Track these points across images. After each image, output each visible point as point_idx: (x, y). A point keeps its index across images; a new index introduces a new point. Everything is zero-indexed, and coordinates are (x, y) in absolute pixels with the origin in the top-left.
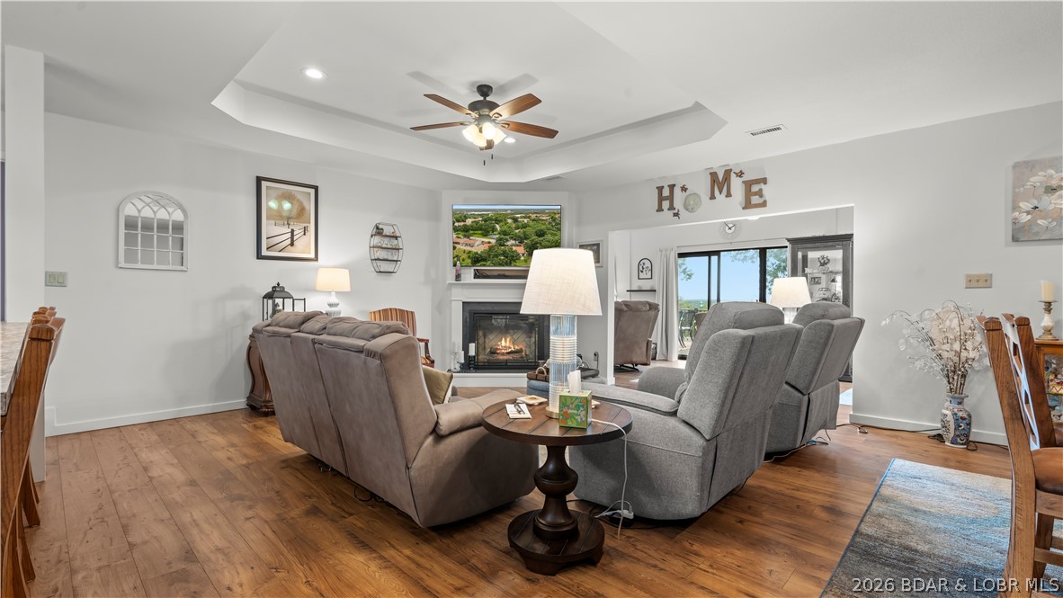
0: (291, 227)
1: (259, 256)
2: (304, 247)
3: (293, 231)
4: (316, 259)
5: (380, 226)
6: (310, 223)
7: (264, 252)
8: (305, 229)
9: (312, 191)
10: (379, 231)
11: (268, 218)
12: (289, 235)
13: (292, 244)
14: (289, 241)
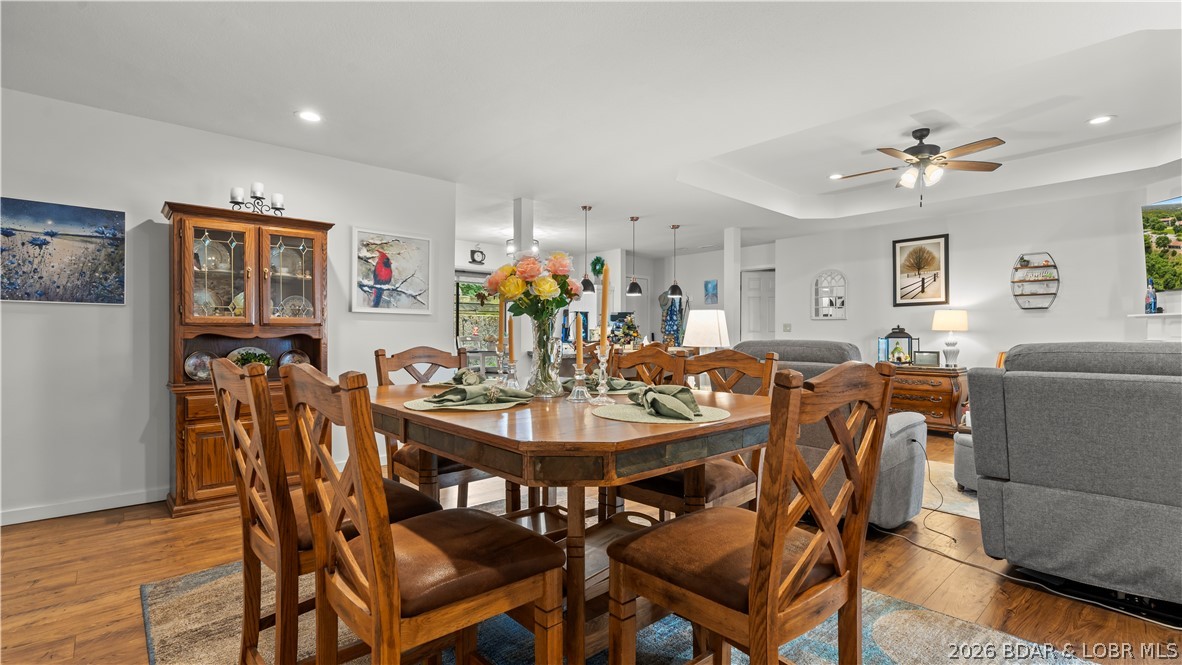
0: (922, 277)
1: (896, 305)
2: (935, 291)
3: (923, 279)
4: (947, 302)
5: (1026, 258)
6: (939, 269)
7: (899, 301)
8: (935, 277)
9: (942, 240)
10: (1024, 264)
11: (902, 272)
12: (920, 283)
13: (923, 291)
14: (920, 289)
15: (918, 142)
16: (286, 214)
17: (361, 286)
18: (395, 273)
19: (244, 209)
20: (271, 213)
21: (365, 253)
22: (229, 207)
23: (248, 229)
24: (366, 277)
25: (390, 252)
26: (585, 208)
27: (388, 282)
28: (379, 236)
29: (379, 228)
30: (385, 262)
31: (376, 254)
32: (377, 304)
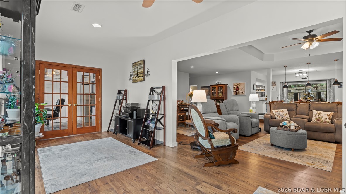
15: (309, 34)
16: (221, 84)
17: (234, 91)
18: (239, 89)
19: (217, 84)
20: (219, 84)
21: (234, 86)
22: (215, 84)
23: (216, 86)
24: (235, 90)
25: (238, 86)
26: (285, 66)
27: (238, 90)
28: (237, 83)
29: (236, 82)
30: (238, 87)
31: (236, 86)
32: (236, 94)
